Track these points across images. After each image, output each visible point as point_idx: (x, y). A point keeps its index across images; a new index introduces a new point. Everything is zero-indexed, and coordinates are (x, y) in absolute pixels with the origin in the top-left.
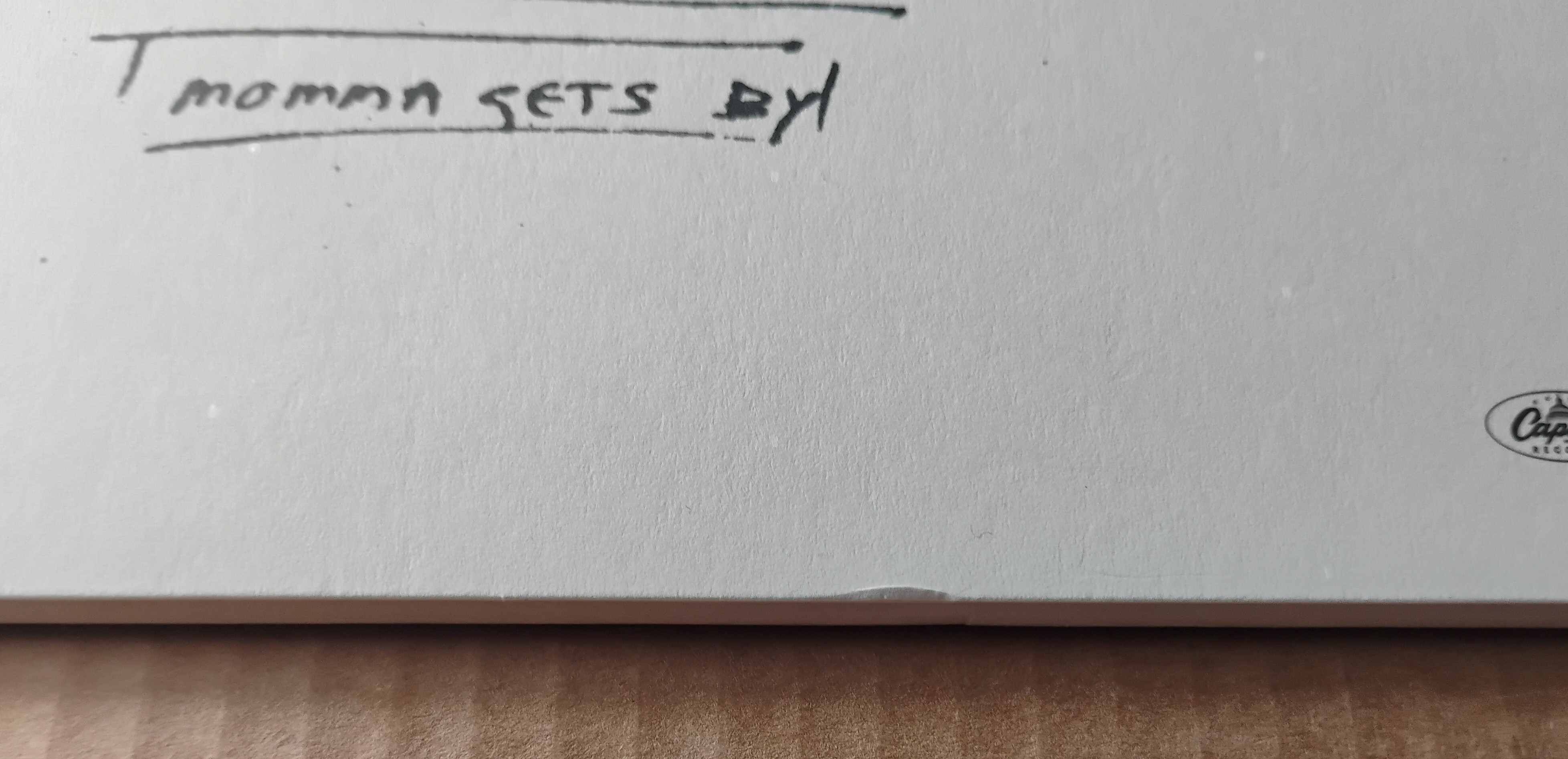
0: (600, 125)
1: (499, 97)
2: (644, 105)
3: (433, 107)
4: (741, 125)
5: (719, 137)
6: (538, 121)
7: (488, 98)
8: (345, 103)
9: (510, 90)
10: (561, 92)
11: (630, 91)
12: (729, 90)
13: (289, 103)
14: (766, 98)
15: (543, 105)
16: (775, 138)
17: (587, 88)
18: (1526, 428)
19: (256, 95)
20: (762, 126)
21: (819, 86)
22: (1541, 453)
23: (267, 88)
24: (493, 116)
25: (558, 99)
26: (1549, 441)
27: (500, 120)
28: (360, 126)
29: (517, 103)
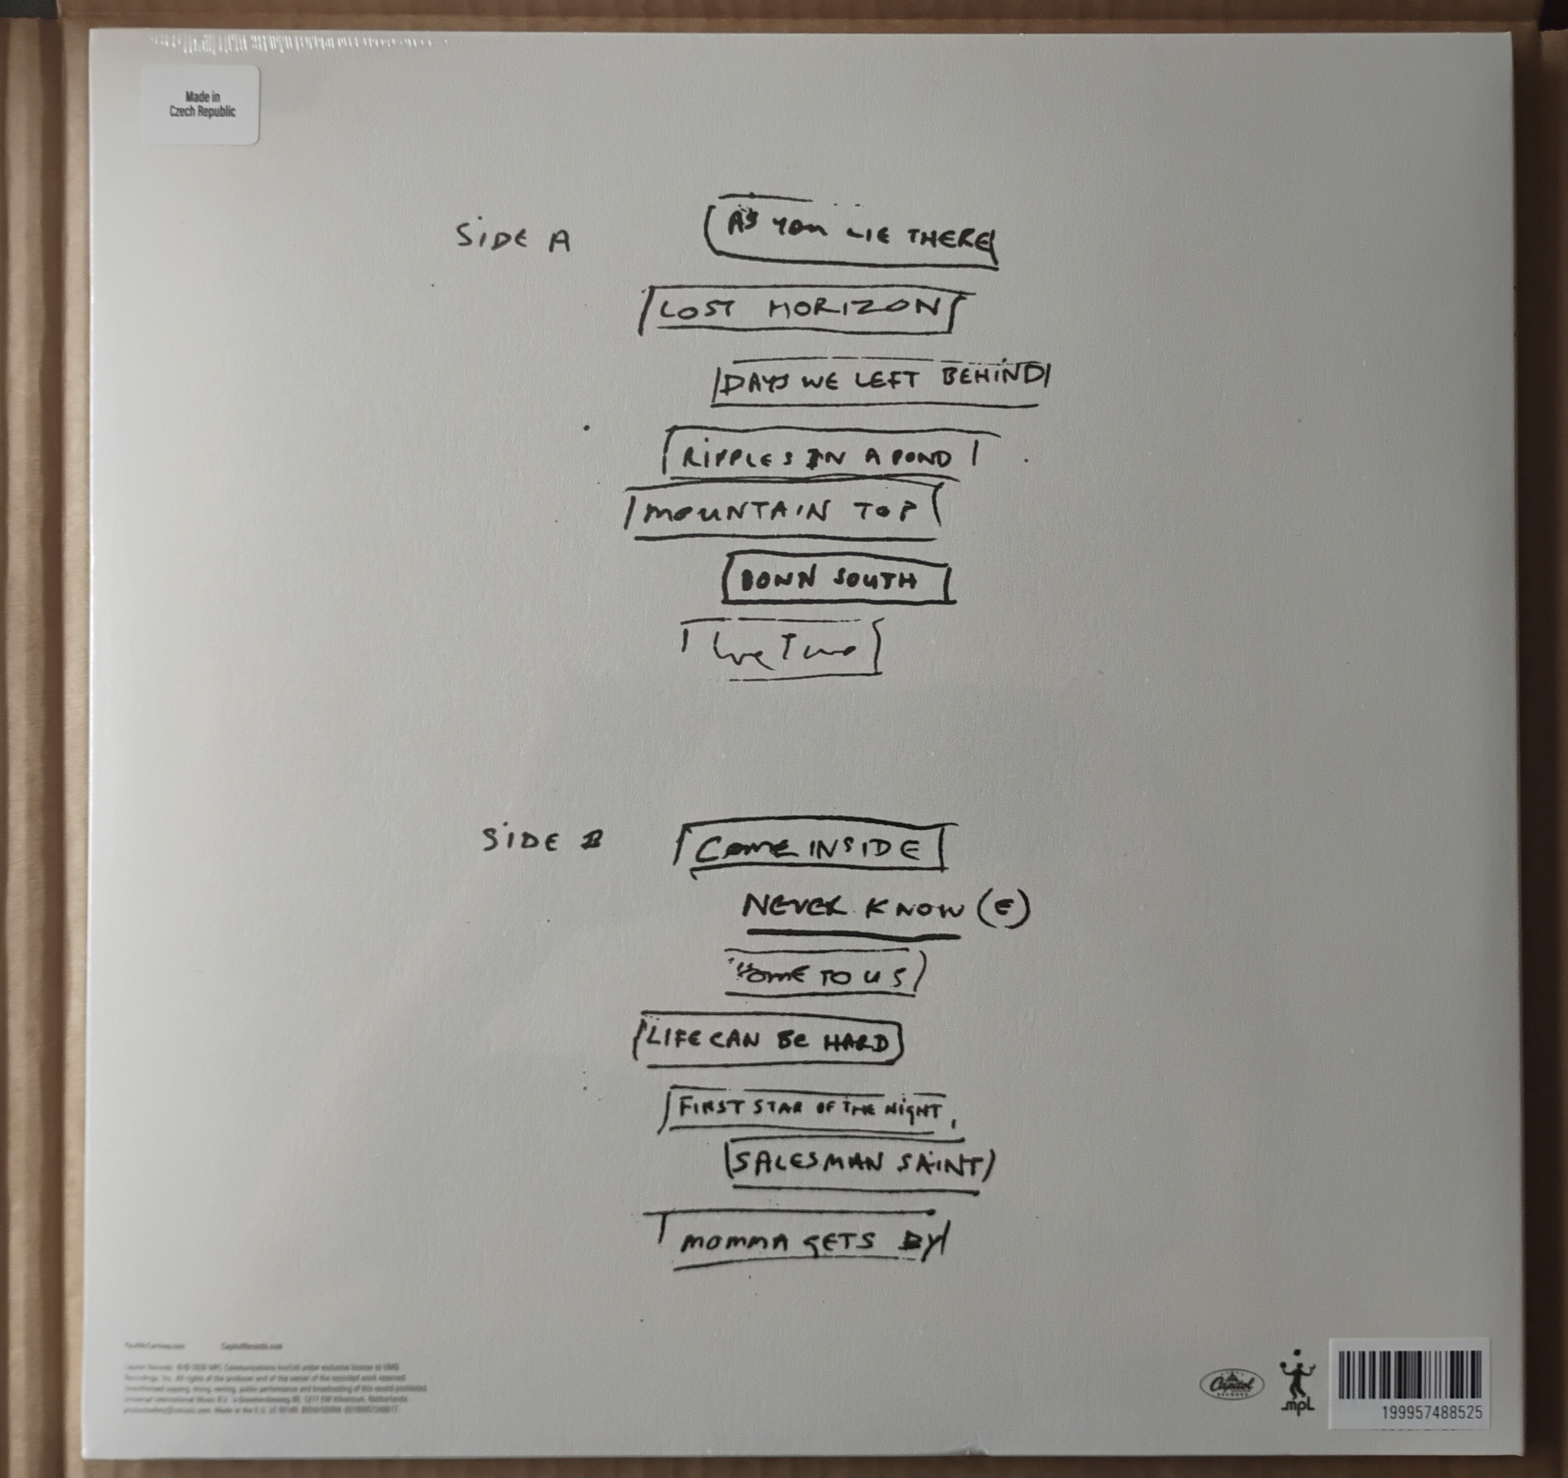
0: (853, 1254)
1: (812, 1241)
2: (870, 1245)
3: (785, 1247)
4: (911, 1253)
5: (901, 1259)
6: (828, 1253)
7: (807, 1242)
8: (750, 1246)
9: (816, 1238)
10: (836, 1238)
11: (865, 1237)
12: (905, 1235)
13: (728, 1246)
14: (920, 1239)
15: (830, 1245)
16: (924, 1259)
17: (847, 1236)
18: (1216, 1385)
19: (714, 1243)
20: (918, 1253)
21: (941, 1233)
22: (1221, 1396)
23: (718, 1239)
24: (810, 1252)
25: (835, 1242)
26: (1225, 1391)
27: (812, 1253)
28: (756, 1256)
29: (819, 1244)
